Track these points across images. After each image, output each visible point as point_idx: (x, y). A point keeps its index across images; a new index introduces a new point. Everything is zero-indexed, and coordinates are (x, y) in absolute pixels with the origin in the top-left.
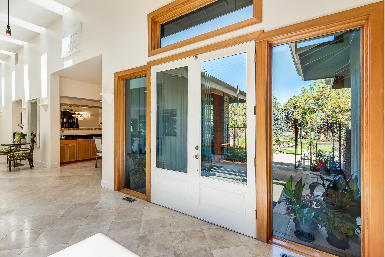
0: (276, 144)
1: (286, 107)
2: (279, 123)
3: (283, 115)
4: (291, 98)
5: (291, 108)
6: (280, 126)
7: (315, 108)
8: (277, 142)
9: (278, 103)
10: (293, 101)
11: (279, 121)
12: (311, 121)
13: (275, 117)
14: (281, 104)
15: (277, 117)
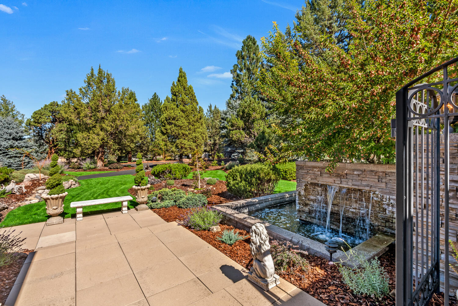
0: (53, 196)
1: (38, 118)
2: (24, 145)
3: (31, 131)
4: (47, 104)
5: (49, 120)
6: (27, 151)
7: (90, 124)
8: (54, 190)
9: (18, 112)
10: (51, 110)
11: (24, 141)
12: (86, 141)
13: (15, 134)
14: (23, 115)
15: (20, 134)
